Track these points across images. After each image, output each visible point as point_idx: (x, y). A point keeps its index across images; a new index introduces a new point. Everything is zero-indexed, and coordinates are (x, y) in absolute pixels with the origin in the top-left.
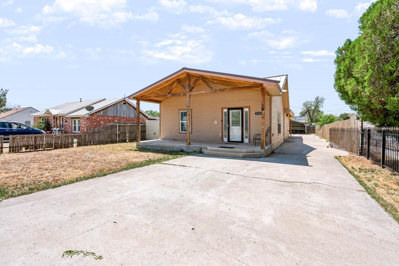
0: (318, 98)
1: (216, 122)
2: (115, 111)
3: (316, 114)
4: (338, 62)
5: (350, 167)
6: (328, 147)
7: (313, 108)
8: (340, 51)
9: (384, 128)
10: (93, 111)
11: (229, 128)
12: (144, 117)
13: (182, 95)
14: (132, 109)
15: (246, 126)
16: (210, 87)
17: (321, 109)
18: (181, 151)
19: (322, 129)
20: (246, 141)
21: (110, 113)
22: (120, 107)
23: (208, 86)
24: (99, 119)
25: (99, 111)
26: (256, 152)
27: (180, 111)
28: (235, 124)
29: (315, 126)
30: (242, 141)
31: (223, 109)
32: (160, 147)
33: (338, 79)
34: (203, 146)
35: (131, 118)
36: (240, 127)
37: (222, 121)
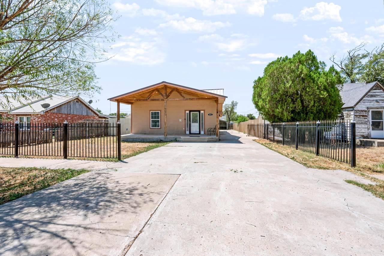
0: (233, 102)
1: (180, 120)
2: (69, 109)
3: (232, 114)
4: (255, 88)
5: (261, 143)
6: (247, 136)
7: (230, 109)
8: (255, 82)
9: (274, 124)
10: (48, 109)
11: (190, 124)
12: (95, 115)
13: (160, 100)
14: (84, 107)
15: (202, 123)
16: (183, 97)
17: (235, 111)
18: (160, 141)
19: (239, 125)
20: (202, 133)
21: (64, 111)
22: (73, 105)
23: (181, 95)
24: (53, 116)
25: (53, 109)
26: (213, 139)
27: (151, 112)
28: (194, 121)
29: (233, 124)
30: (200, 133)
31: (185, 111)
32: (141, 139)
33: (254, 97)
34: (177, 136)
35: (84, 116)
36: (198, 124)
37: (185, 119)
